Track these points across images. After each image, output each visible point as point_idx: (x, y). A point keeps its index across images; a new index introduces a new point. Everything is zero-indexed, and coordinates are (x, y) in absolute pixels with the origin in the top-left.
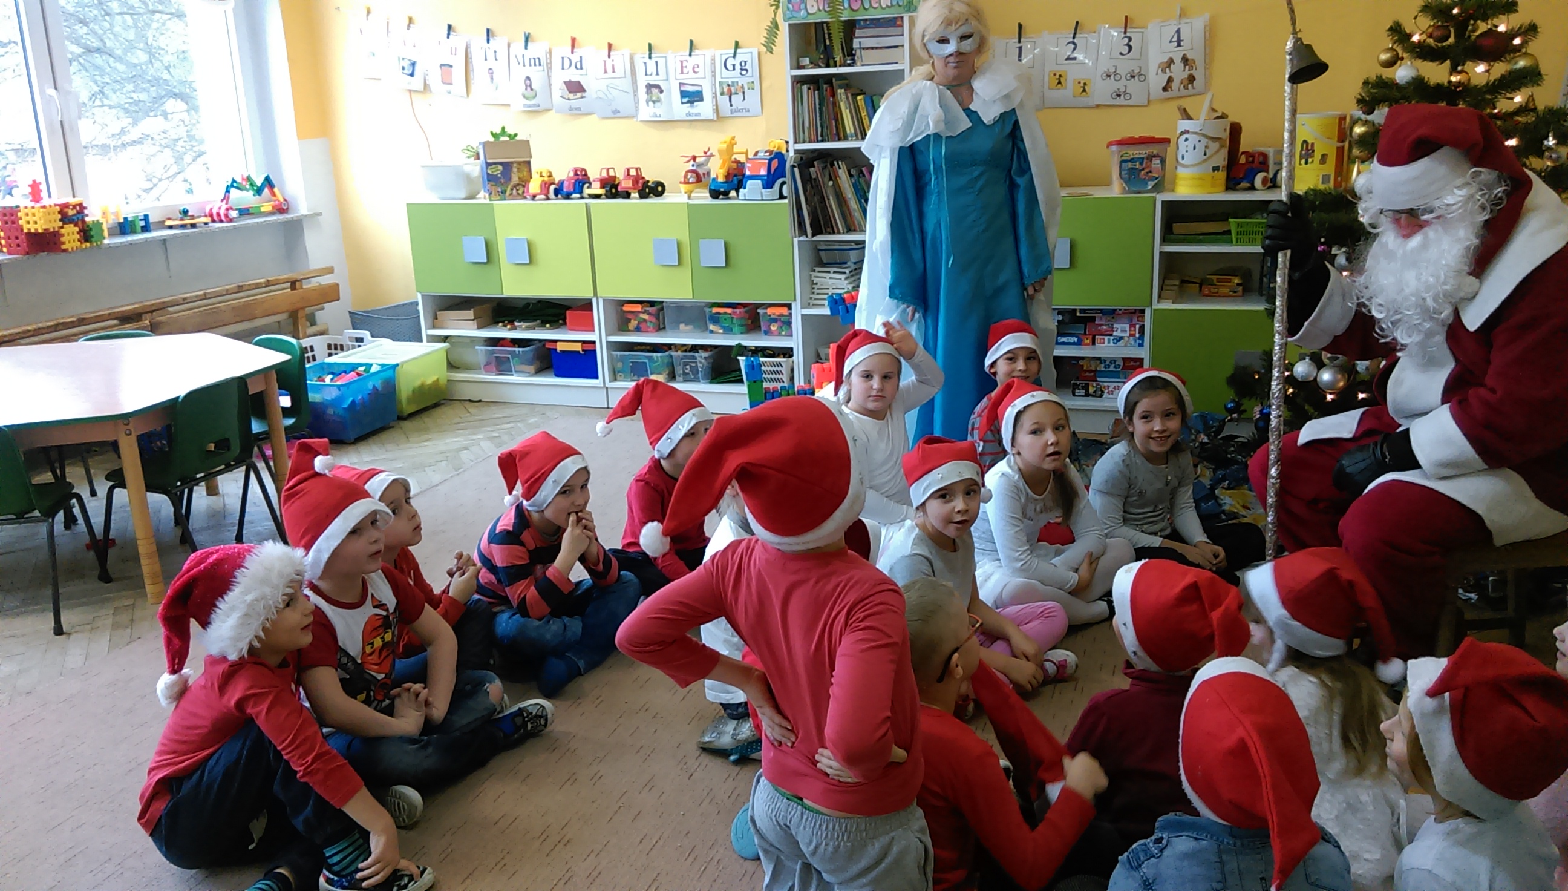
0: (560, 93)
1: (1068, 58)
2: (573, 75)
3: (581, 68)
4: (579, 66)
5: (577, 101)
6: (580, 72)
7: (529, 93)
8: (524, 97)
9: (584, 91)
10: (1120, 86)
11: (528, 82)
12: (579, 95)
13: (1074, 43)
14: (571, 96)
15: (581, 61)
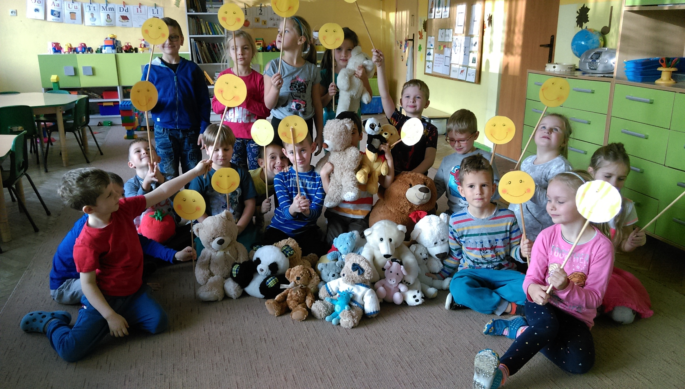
0: (119, 19)
1: (260, 14)
2: (124, 14)
3: (128, 12)
4: (127, 11)
5: (125, 22)
6: (127, 13)
7: (109, 20)
8: (107, 21)
9: (128, 19)
10: (274, 22)
11: (108, 16)
12: (126, 21)
13: (261, 10)
14: (123, 21)
15: (128, 9)
